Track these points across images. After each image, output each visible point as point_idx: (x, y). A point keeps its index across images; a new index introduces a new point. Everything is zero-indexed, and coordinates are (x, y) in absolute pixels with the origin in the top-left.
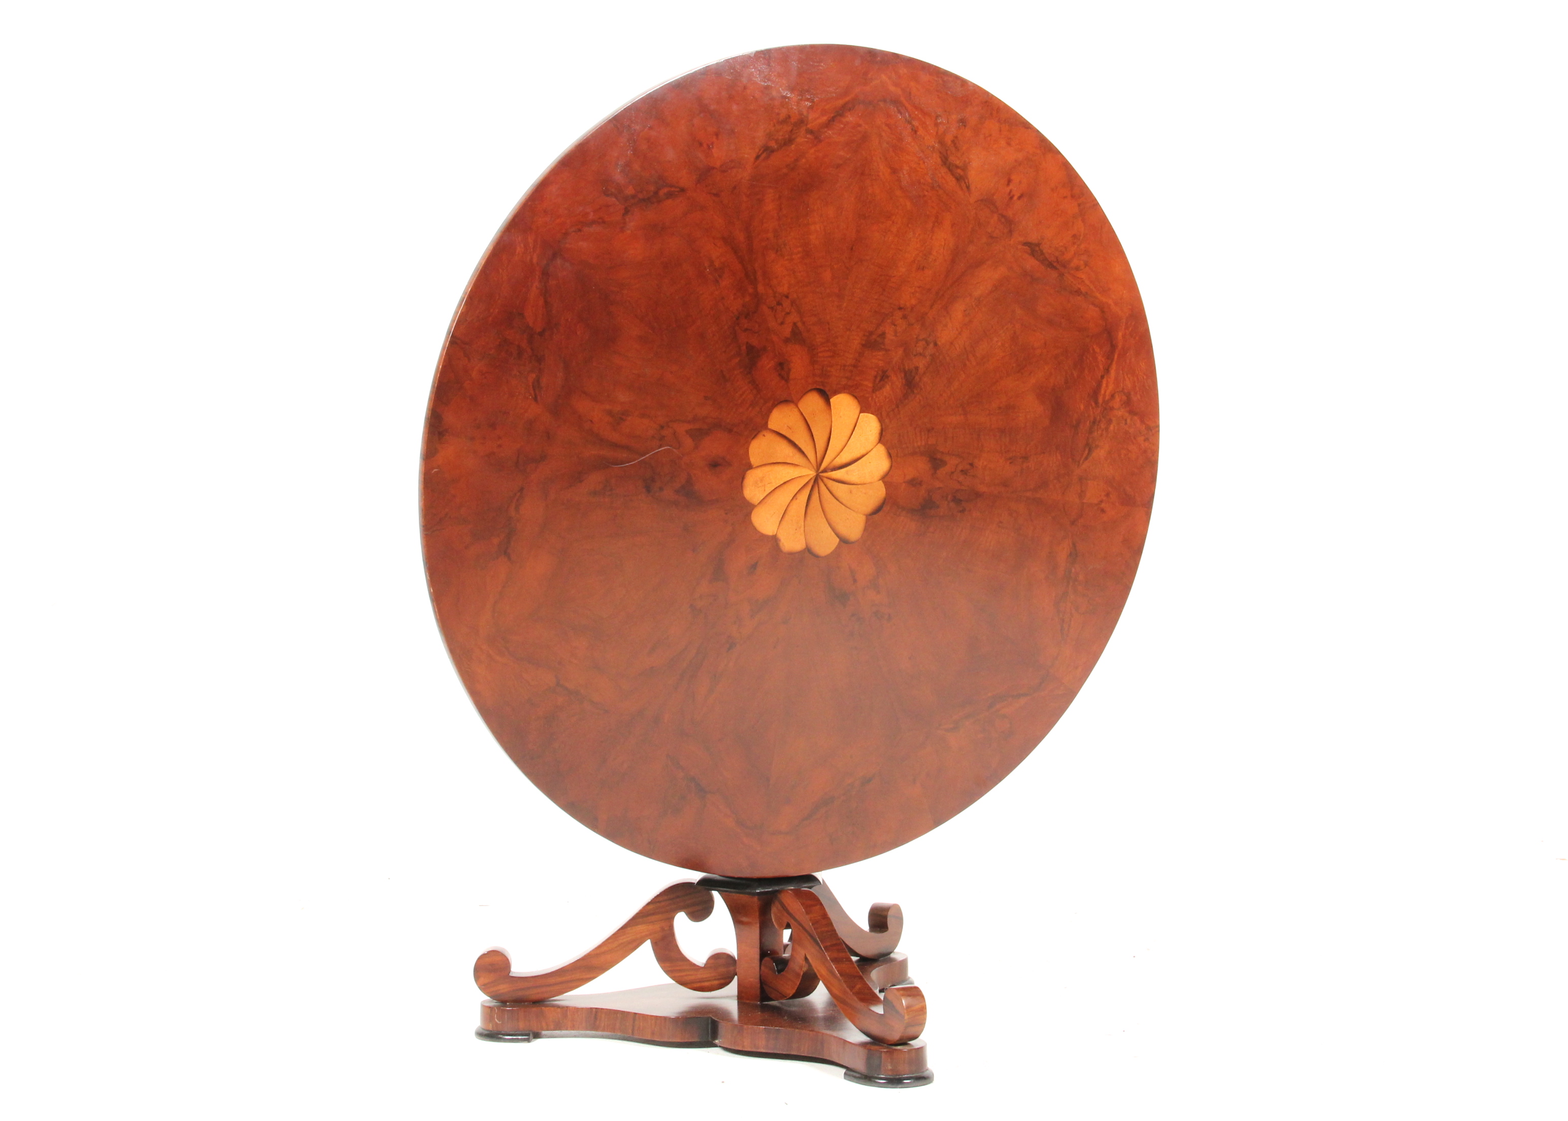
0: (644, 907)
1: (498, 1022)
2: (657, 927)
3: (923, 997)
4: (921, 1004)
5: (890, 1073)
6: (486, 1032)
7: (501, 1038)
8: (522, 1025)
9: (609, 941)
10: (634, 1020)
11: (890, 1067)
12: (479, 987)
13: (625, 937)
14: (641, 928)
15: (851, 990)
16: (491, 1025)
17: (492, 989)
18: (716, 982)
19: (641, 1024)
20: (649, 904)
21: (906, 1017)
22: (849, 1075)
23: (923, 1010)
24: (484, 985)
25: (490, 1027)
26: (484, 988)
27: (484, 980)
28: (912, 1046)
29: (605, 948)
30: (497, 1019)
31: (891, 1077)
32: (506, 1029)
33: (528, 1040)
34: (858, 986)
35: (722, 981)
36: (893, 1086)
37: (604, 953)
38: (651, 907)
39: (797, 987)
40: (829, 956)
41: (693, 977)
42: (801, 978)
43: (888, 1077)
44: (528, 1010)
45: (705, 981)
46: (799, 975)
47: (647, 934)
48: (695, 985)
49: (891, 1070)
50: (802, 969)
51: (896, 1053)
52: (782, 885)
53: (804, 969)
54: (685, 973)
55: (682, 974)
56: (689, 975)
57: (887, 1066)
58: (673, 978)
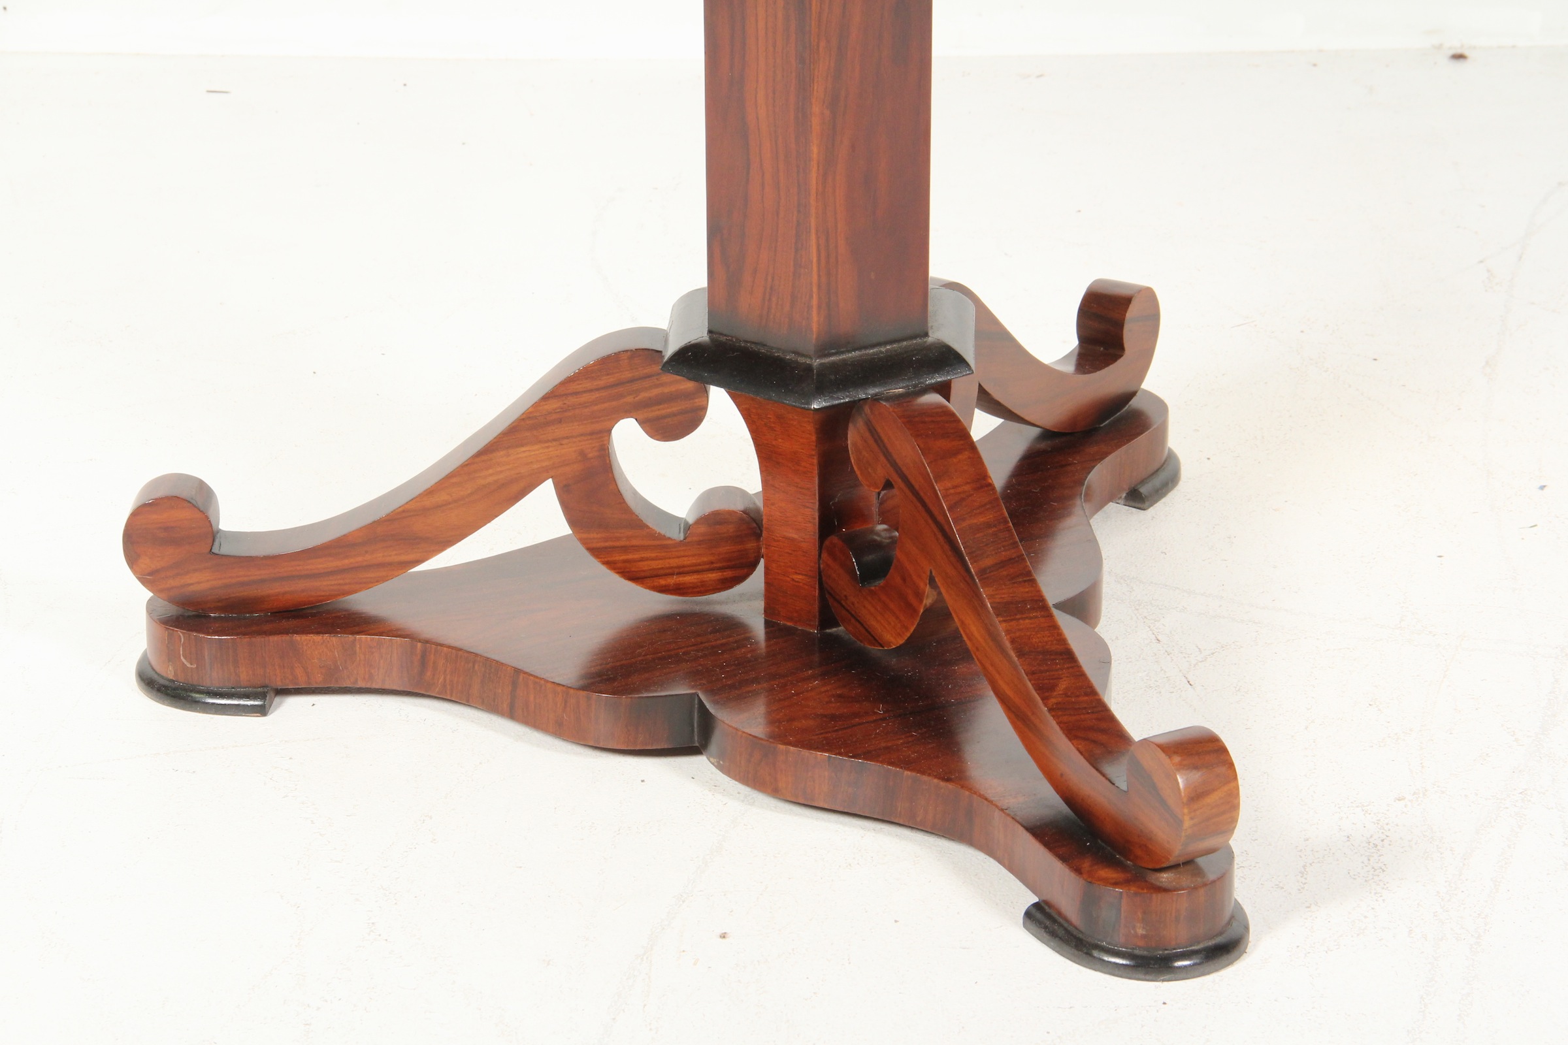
0: (536, 405)
1: (189, 665)
2: (570, 449)
3: (1231, 765)
4: (1226, 788)
5: (1141, 943)
6: (162, 682)
7: (196, 702)
8: (245, 675)
9: (454, 480)
10: (514, 684)
11: (1141, 931)
12: (139, 579)
13: (491, 471)
14: (529, 454)
16: (171, 668)
17: (172, 583)
18: (714, 576)
19: (532, 698)
20: (546, 398)
21: (1187, 823)
22: (1039, 923)
23: (1231, 805)
24: (152, 573)
25: (168, 672)
26: (147, 578)
27: (145, 563)
28: (1198, 872)
29: (443, 497)
30: (185, 658)
31: (1145, 953)
32: (214, 677)
33: (262, 711)
34: (1063, 685)
35: (728, 574)
36: (1147, 977)
37: (438, 507)
38: (554, 404)
39: (908, 635)
40: (990, 597)
41: (655, 565)
42: (918, 619)
43: (1137, 952)
44: (258, 640)
45: (688, 573)
46: (915, 611)
47: (544, 464)
48: (662, 582)
49: (1144, 937)
50: (921, 601)
51: (1157, 898)
52: (875, 386)
53: (928, 601)
54: (636, 556)
55: (630, 557)
56: (647, 559)
57: (1134, 928)
58: (610, 565)
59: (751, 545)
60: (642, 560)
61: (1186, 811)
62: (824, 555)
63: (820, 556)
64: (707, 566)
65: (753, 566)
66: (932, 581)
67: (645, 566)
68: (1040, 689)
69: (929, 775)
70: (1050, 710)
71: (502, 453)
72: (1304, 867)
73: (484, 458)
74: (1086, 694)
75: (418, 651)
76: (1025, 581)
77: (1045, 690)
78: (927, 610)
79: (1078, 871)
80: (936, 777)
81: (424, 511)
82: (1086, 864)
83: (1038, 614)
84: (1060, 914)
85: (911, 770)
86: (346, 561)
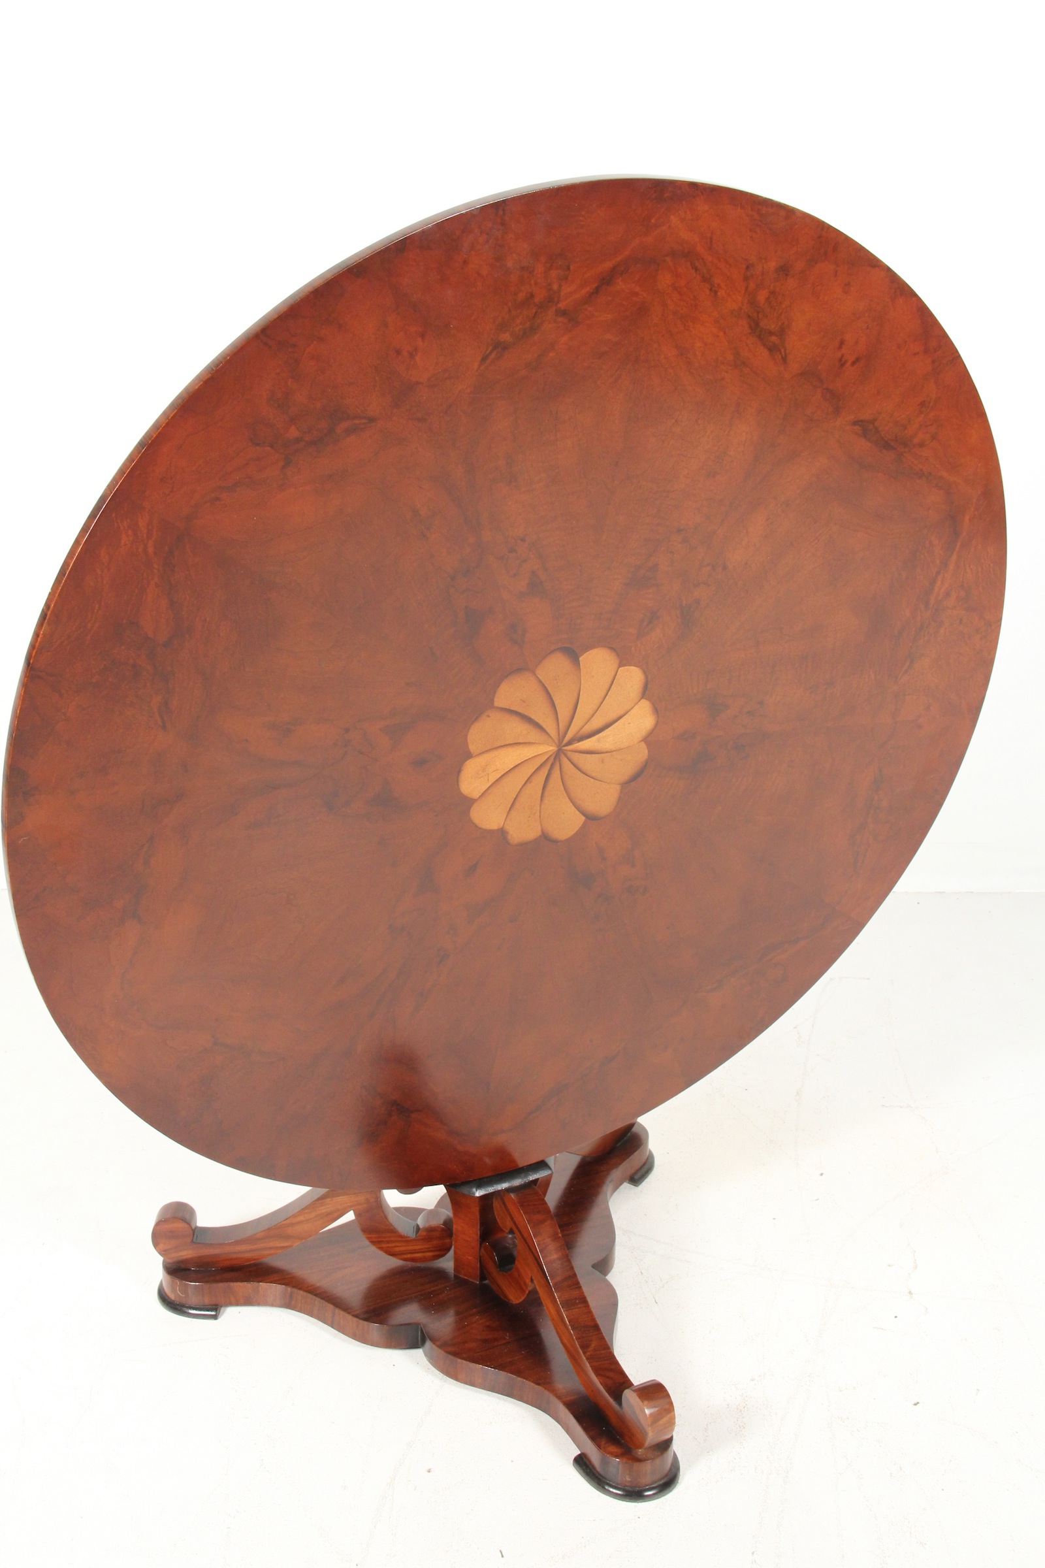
1: (182, 1295)
2: (361, 1198)
5: (628, 1484)
6: (168, 1300)
7: (186, 1312)
8: (207, 1301)
9: (307, 1211)
11: (629, 1479)
12: (160, 1254)
13: (323, 1207)
14: (342, 1200)
15: (584, 1353)
16: (172, 1294)
17: (174, 1255)
18: (432, 1252)
22: (580, 1466)
24: (165, 1251)
25: (171, 1296)
26: (162, 1253)
27: (161, 1246)
29: (301, 1218)
30: (180, 1290)
31: (630, 1489)
32: (193, 1299)
33: (213, 1316)
34: (593, 1345)
35: (438, 1252)
36: (634, 1500)
39: (522, 1299)
41: (400, 1248)
42: (525, 1296)
43: (627, 1488)
44: (215, 1285)
45: (418, 1253)
46: (524, 1292)
47: (349, 1204)
48: (405, 1256)
49: (629, 1481)
50: (527, 1288)
51: (636, 1465)
52: (505, 1182)
53: (530, 1288)
54: (393, 1245)
55: (390, 1245)
56: (398, 1246)
57: (625, 1477)
58: (381, 1249)
59: (448, 1241)
60: (396, 1247)
61: (650, 1428)
62: (482, 1250)
63: (480, 1249)
64: (426, 1250)
65: (448, 1250)
66: (532, 1280)
67: (397, 1249)
68: (582, 1347)
69: (530, 1381)
70: (587, 1359)
71: (329, 1199)
72: (707, 1425)
73: (320, 1202)
74: (604, 1349)
75: (289, 1292)
76: (576, 1288)
77: (584, 1347)
78: (530, 1292)
79: (599, 1446)
80: (533, 1382)
81: (292, 1225)
82: (603, 1442)
83: (582, 1305)
84: (590, 1461)
85: (521, 1377)
86: (256, 1246)
